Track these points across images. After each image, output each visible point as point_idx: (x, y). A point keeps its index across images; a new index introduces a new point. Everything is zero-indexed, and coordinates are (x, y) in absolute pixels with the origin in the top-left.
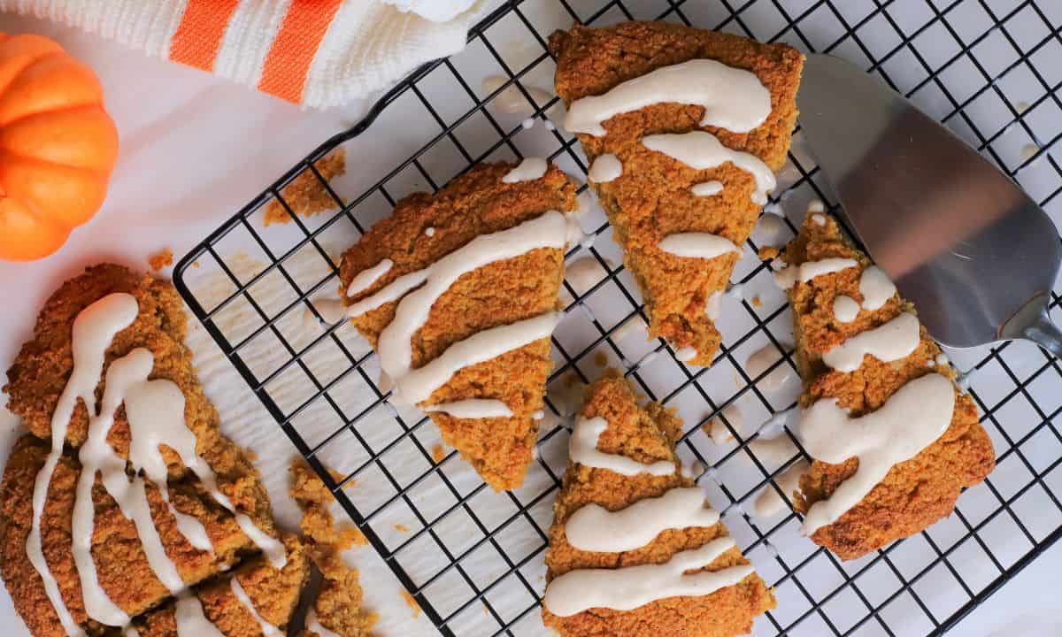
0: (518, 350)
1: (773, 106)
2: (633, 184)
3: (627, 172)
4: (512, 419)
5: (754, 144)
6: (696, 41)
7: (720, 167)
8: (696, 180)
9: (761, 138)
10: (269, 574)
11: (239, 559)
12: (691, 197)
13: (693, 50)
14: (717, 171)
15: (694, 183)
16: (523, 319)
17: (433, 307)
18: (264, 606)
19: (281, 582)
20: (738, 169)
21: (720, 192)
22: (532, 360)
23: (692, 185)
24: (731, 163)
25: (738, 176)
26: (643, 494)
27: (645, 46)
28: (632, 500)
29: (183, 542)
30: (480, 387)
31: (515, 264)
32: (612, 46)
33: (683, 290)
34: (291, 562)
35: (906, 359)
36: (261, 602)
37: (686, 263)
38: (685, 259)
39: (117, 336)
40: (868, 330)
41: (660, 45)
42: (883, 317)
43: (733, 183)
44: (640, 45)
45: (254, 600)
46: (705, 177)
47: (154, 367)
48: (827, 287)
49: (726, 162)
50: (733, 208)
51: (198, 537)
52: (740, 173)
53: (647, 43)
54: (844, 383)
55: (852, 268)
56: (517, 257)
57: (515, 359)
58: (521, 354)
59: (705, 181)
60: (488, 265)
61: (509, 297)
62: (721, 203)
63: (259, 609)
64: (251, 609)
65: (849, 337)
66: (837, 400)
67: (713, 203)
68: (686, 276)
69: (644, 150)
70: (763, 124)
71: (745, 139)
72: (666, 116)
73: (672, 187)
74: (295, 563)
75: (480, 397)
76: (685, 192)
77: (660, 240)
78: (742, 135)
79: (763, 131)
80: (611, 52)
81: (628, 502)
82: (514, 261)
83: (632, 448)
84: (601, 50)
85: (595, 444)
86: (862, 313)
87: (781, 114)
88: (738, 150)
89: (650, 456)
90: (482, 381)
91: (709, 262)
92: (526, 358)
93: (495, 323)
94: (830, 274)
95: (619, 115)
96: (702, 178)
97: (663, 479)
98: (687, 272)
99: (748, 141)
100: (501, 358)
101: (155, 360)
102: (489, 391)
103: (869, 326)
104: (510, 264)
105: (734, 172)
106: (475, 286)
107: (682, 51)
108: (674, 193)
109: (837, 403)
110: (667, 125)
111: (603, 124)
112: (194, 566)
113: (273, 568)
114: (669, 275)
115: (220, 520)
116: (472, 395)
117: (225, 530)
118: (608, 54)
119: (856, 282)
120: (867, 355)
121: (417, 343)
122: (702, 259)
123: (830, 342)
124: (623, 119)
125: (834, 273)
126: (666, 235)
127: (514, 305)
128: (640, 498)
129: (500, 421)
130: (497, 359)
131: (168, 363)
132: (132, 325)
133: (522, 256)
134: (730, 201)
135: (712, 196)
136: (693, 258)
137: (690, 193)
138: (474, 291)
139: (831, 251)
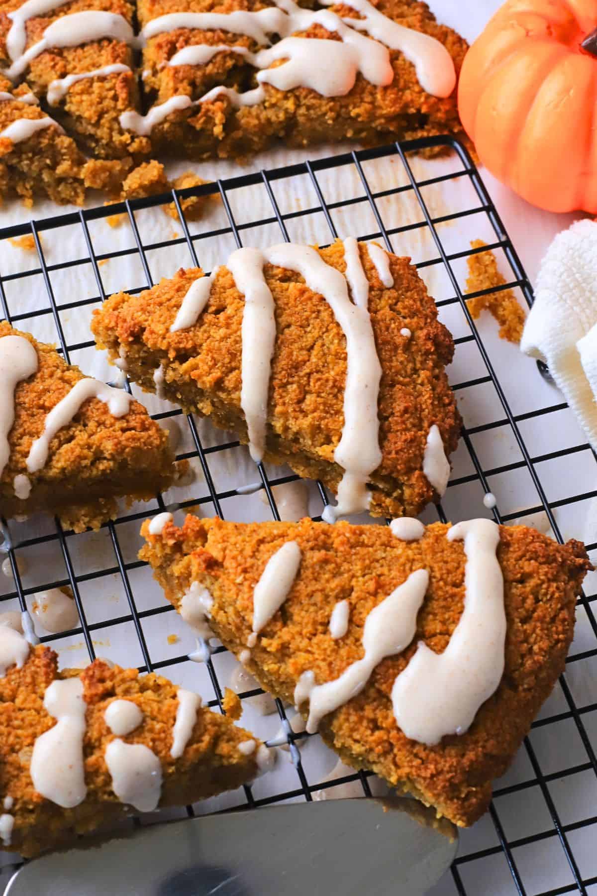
0: (240, 361)
1: (414, 743)
2: (378, 543)
3: (394, 542)
4: (167, 330)
5: (374, 700)
6: (526, 686)
7: (361, 645)
8: (355, 612)
9: (378, 712)
10: (120, 105)
11: (147, 89)
12: (338, 598)
13: (516, 674)
14: (357, 640)
15: (352, 608)
16: (272, 378)
17: (323, 299)
18: (91, 86)
19: (107, 112)
20: (349, 664)
21: (330, 633)
22: (223, 372)
23: (350, 604)
24: (360, 659)
25: (342, 661)
26: (21, 422)
27: (539, 624)
28: (19, 407)
29: (187, 42)
30: (217, 312)
31: (336, 396)
32: (551, 590)
33: (231, 551)
34: (121, 132)
35: (28, 770)
36: (96, 85)
37: (260, 563)
38: (264, 563)
39: (412, 65)
40: (86, 734)
41: (535, 643)
42: (92, 759)
43: (336, 651)
44: (542, 622)
45: (102, 79)
46: (354, 622)
47: (368, 83)
48: (159, 709)
49: (364, 654)
50: (306, 641)
51: (186, 56)
52: (344, 664)
53: (542, 630)
54: (34, 683)
55: (170, 748)
56: (343, 401)
57: (231, 354)
58: (233, 364)
59: (351, 621)
60: (346, 368)
61: (302, 374)
62: (316, 630)
63: (91, 81)
64: (95, 73)
65: (88, 710)
66: (19, 666)
67: (319, 618)
68: (245, 559)
69: (414, 568)
70: (395, 721)
71: (384, 687)
72: (447, 608)
73: (357, 581)
74: (119, 136)
75: (205, 310)
76: (345, 593)
77: (299, 545)
78: (390, 688)
79: (386, 718)
80: (545, 586)
81: (20, 404)
82: (340, 397)
83: (77, 433)
84: (550, 576)
85: (100, 397)
86: (110, 737)
87: (399, 750)
88: (374, 672)
89: (58, 449)
90: (222, 316)
91: (251, 589)
92: (227, 367)
93: (279, 348)
94: (175, 720)
95: (465, 561)
96: (355, 619)
97: (26, 450)
98: (249, 560)
99: (379, 691)
100: (238, 341)
101: (375, 87)
102: (209, 318)
103: (90, 739)
104: (339, 389)
105: (348, 658)
106: (328, 348)
107: (520, 661)
108: (350, 581)
109: (15, 665)
110: (435, 605)
111: (460, 541)
112: (160, 46)
113: (124, 110)
114: (254, 541)
115: (193, 84)
116: (212, 301)
117: (182, 81)
118: (543, 582)
119: (151, 744)
120: (55, 722)
121: (291, 276)
122: (257, 581)
123: (91, 685)
124: (459, 563)
125: (173, 725)
126: (302, 552)
127: (290, 375)
128: (17, 416)
129: (172, 318)
130: (240, 336)
131: (368, 99)
132: (417, 82)
133: (342, 407)
134: (315, 640)
135: (329, 622)
136: (263, 571)
137: (343, 598)
138: (323, 345)
139: (202, 735)
